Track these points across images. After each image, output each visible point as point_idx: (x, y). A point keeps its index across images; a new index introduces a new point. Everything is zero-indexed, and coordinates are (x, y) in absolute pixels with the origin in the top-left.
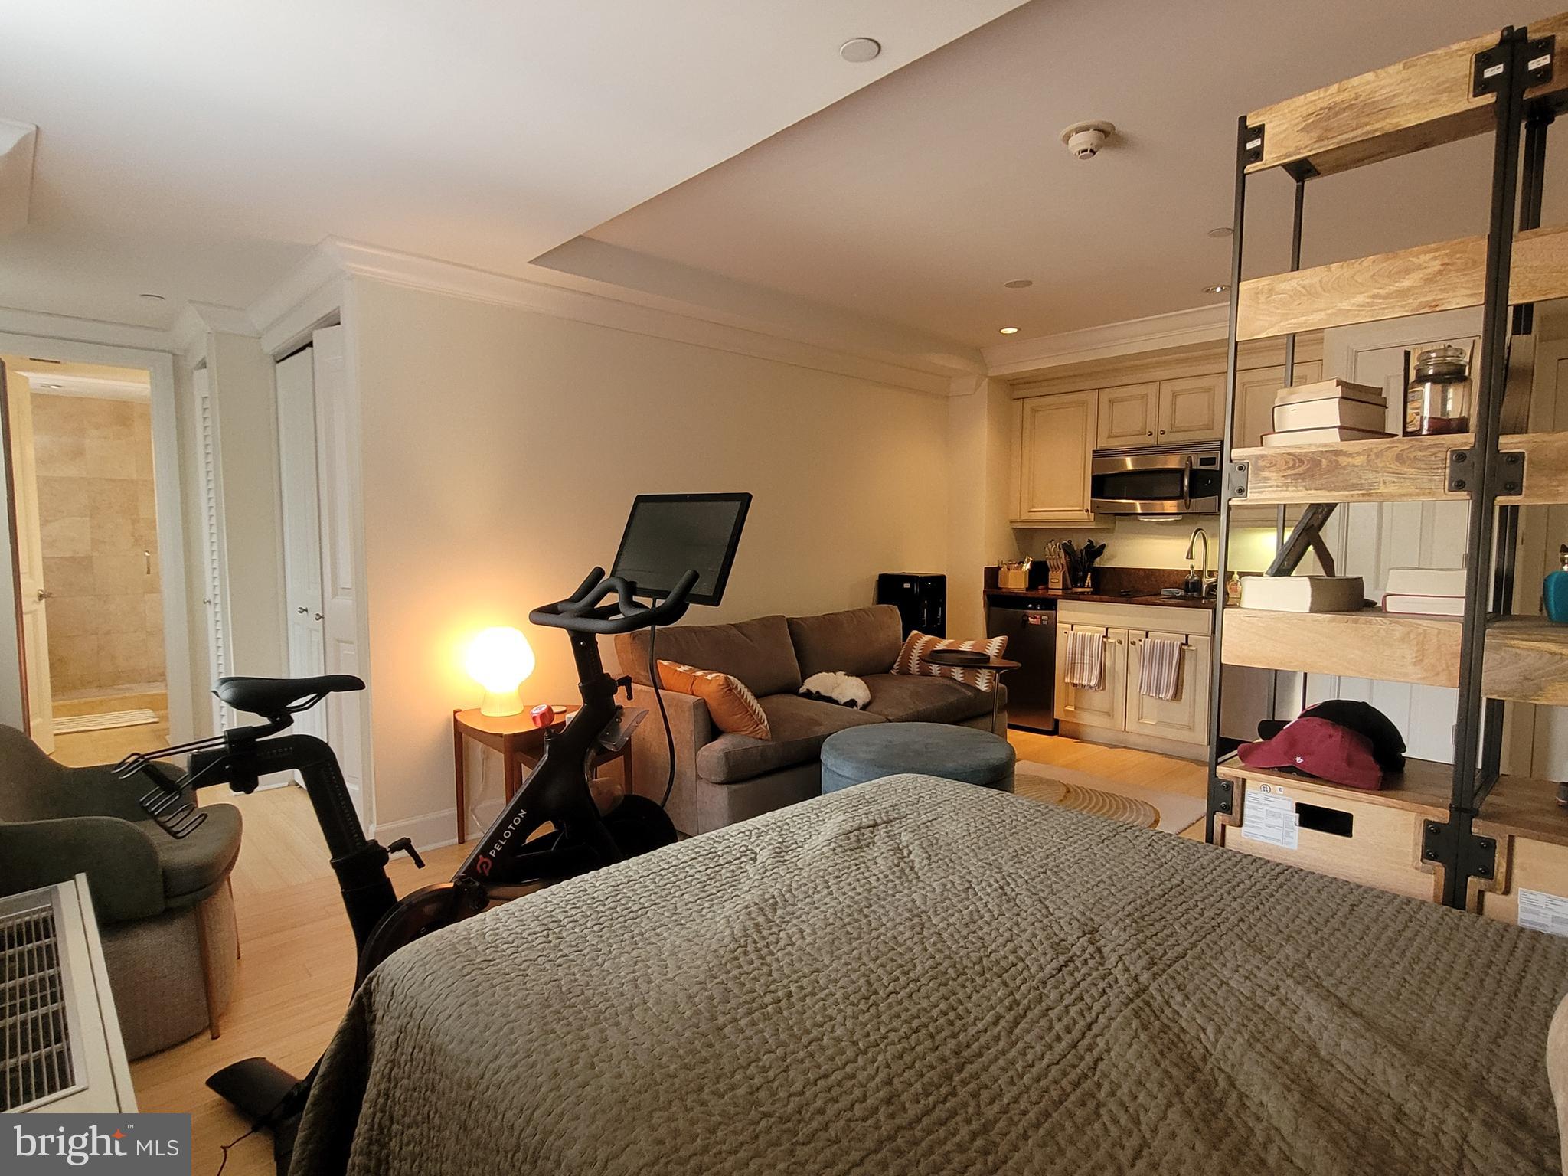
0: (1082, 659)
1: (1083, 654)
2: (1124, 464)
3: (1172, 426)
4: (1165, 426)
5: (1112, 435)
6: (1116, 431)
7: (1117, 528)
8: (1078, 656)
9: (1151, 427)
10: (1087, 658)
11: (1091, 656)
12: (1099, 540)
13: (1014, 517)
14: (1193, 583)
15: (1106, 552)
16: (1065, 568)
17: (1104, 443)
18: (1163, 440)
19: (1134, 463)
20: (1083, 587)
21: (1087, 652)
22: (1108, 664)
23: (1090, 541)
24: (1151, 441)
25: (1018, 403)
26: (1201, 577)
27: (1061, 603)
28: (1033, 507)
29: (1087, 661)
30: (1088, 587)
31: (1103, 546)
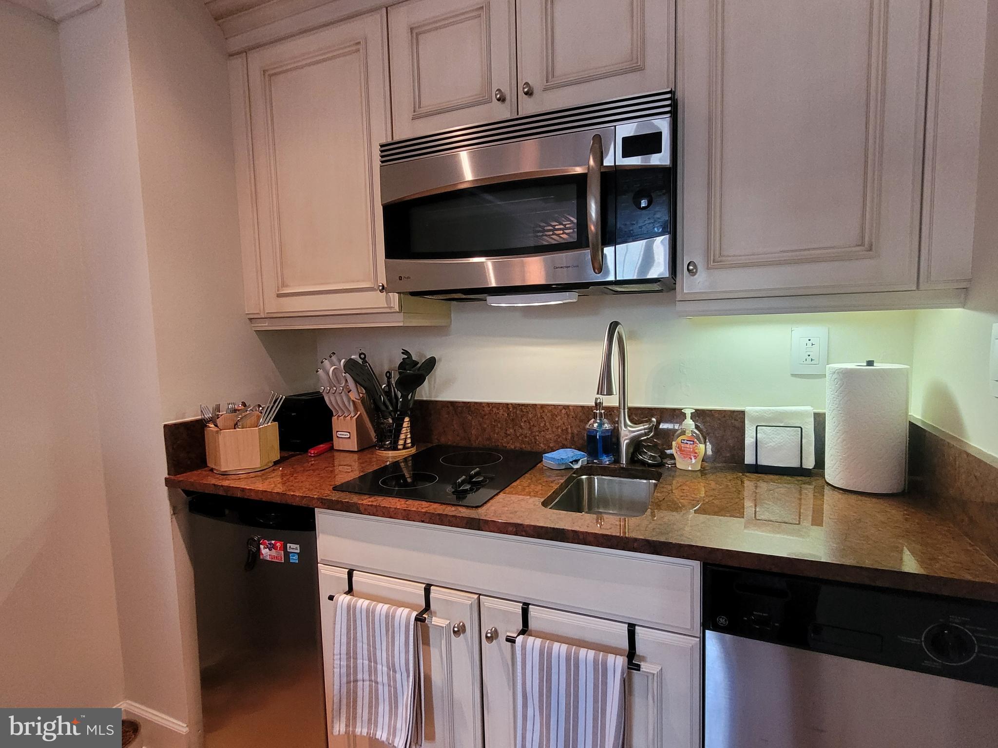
0: (372, 671)
1: (372, 659)
2: (454, 168)
3: (550, 73)
4: (532, 75)
5: (423, 110)
6: (429, 102)
7: (454, 326)
8: (363, 662)
9: (502, 81)
10: (382, 669)
11: (392, 668)
12: (420, 351)
13: (251, 308)
14: (604, 438)
15: (439, 371)
16: (362, 410)
17: (405, 131)
18: (529, 107)
19: (478, 163)
20: (395, 448)
21: (382, 656)
22: (437, 678)
23: (405, 352)
24: (502, 112)
25: (237, 63)
26: (615, 422)
27: (323, 518)
28: (284, 285)
29: (382, 676)
30: (405, 448)
31: (431, 363)
